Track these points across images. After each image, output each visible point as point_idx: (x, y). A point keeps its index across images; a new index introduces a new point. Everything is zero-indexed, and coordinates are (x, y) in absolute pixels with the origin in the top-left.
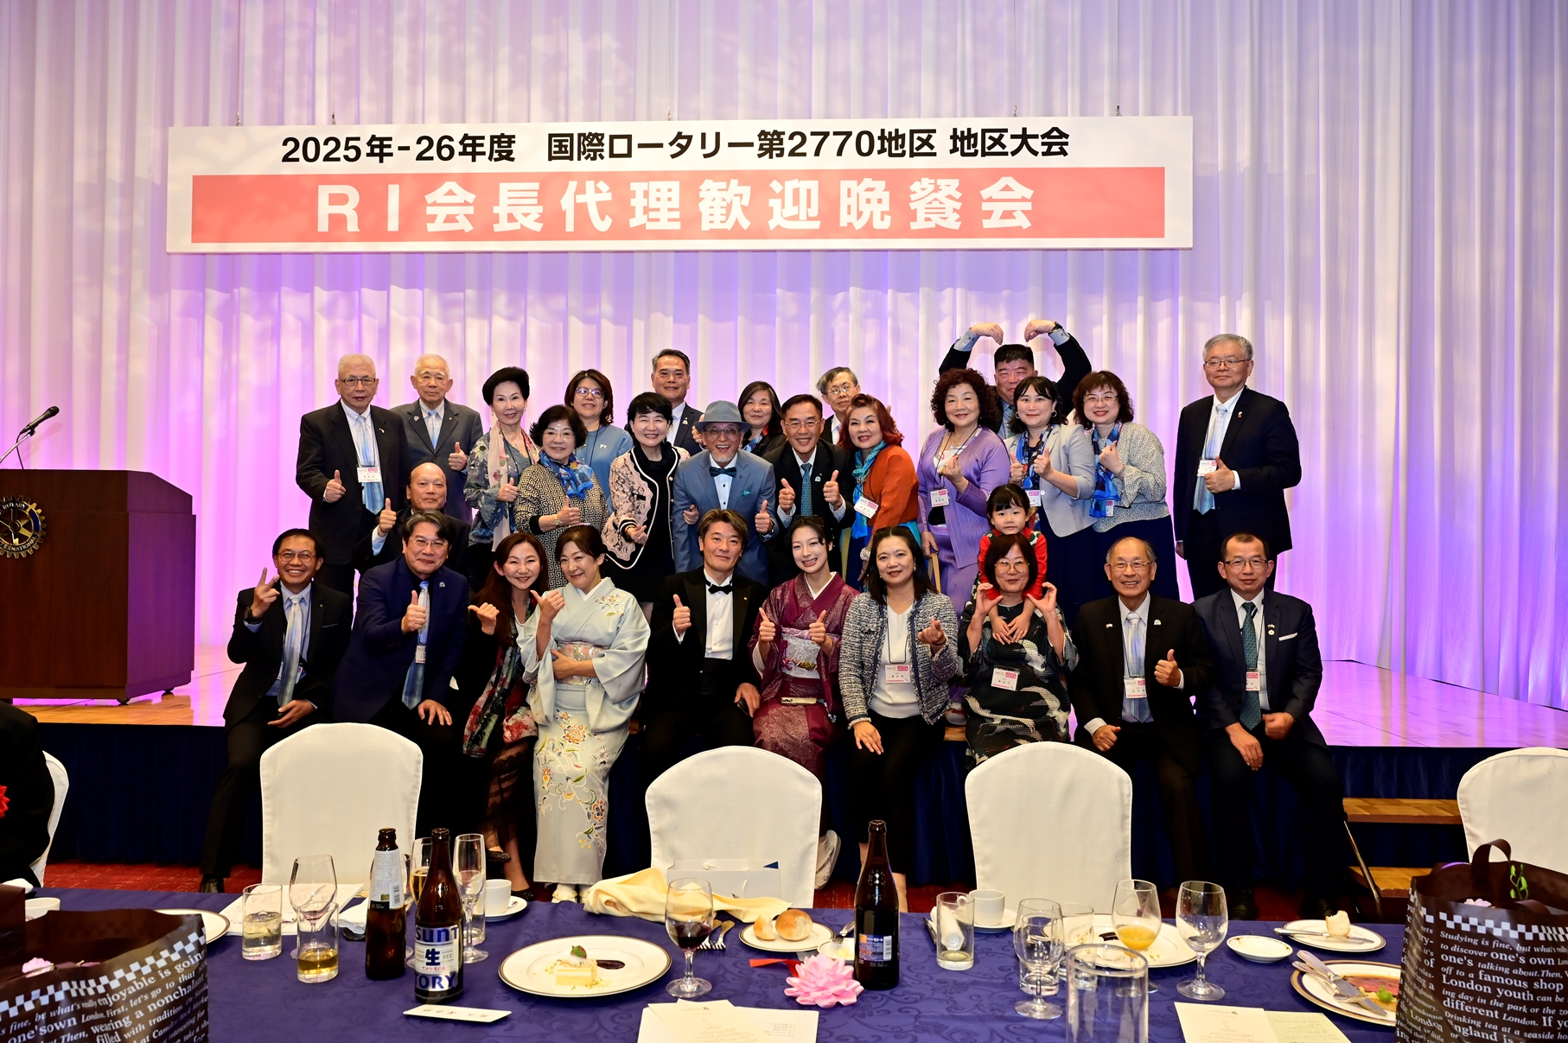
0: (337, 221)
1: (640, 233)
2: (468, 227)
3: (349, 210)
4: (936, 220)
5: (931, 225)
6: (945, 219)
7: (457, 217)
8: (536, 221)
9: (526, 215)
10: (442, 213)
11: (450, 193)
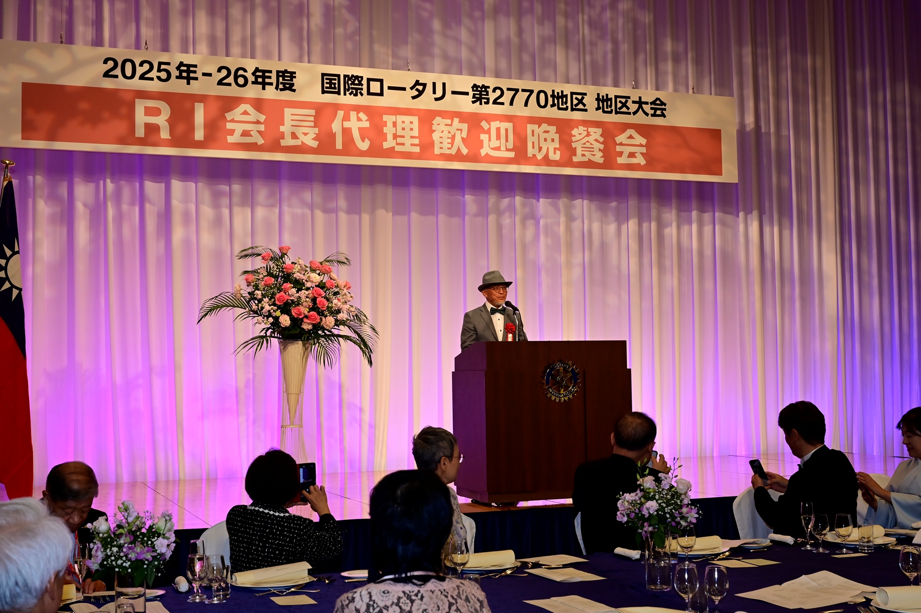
0: (151, 129)
1: (390, 153)
2: (261, 141)
3: (162, 120)
4: (589, 156)
5: (585, 159)
6: (594, 155)
7: (251, 132)
8: (313, 139)
9: (305, 134)
10: (239, 128)
11: (245, 113)
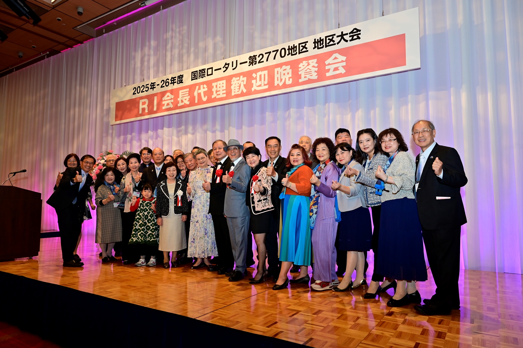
0: (143, 110)
1: (215, 100)
2: (172, 106)
3: (146, 106)
4: (308, 77)
5: (307, 79)
6: (312, 75)
7: (169, 104)
8: (188, 101)
9: (185, 99)
10: (166, 103)
11: (168, 96)
